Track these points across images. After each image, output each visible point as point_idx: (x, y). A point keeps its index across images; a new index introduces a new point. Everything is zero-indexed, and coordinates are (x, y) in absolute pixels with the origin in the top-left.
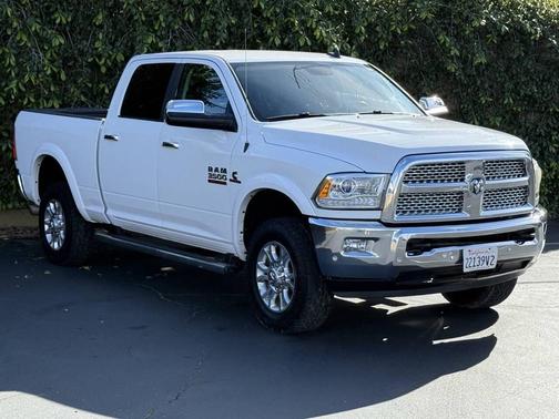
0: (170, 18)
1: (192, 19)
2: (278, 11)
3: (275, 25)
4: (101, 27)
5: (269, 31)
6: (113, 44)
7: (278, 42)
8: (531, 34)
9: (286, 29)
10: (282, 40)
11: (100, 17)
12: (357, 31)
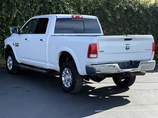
0: (23, 5)
1: (29, 5)
2: (56, 3)
3: (54, 7)
4: (4, 7)
5: (53, 9)
6: (7, 12)
7: (55, 12)
8: (134, 10)
9: (58, 8)
10: (56, 11)
11: (4, 4)
12: (81, 9)
